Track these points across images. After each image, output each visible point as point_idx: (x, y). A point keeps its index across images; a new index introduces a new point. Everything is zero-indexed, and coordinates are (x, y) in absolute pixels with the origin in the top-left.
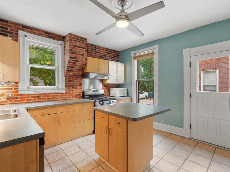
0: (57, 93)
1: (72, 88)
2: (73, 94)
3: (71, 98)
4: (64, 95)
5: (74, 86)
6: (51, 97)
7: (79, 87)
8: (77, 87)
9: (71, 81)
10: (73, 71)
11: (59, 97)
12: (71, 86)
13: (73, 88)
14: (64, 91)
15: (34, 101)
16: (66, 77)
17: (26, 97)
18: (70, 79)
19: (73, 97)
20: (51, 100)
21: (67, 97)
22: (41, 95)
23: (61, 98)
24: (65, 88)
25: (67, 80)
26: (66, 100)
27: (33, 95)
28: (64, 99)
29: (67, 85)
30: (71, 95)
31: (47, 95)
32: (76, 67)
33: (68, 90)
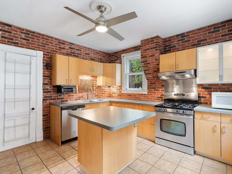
0: (141, 94)
1: (153, 90)
2: (155, 96)
3: (153, 100)
4: (146, 97)
5: (155, 88)
6: (137, 97)
7: (160, 89)
8: (159, 89)
9: (153, 83)
10: (150, 74)
11: (143, 98)
12: (153, 88)
13: (155, 90)
14: (146, 93)
15: (128, 98)
16: (148, 80)
17: (124, 95)
18: (152, 81)
19: (154, 99)
20: (137, 99)
21: (149, 99)
22: (132, 95)
23: (144, 98)
24: (148, 90)
25: (149, 82)
26: (148, 101)
27: (128, 94)
28: (146, 99)
29: (149, 87)
30: (152, 97)
31: (135, 95)
32: (151, 69)
33: (150, 92)
